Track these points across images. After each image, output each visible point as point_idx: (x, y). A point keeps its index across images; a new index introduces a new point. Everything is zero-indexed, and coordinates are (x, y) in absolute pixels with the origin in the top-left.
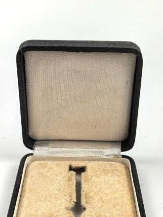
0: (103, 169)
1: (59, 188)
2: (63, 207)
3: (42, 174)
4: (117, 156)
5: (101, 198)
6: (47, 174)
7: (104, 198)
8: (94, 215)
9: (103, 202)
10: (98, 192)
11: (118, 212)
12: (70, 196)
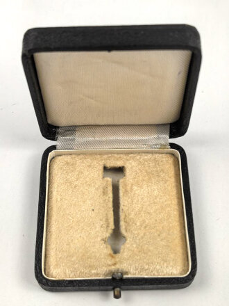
0: (146, 172)
1: (92, 208)
2: (99, 239)
3: (71, 183)
4: (163, 146)
5: (144, 221)
6: (76, 183)
7: (147, 221)
8: (136, 249)
9: (145, 227)
10: (140, 212)
11: (164, 243)
12: (107, 220)
